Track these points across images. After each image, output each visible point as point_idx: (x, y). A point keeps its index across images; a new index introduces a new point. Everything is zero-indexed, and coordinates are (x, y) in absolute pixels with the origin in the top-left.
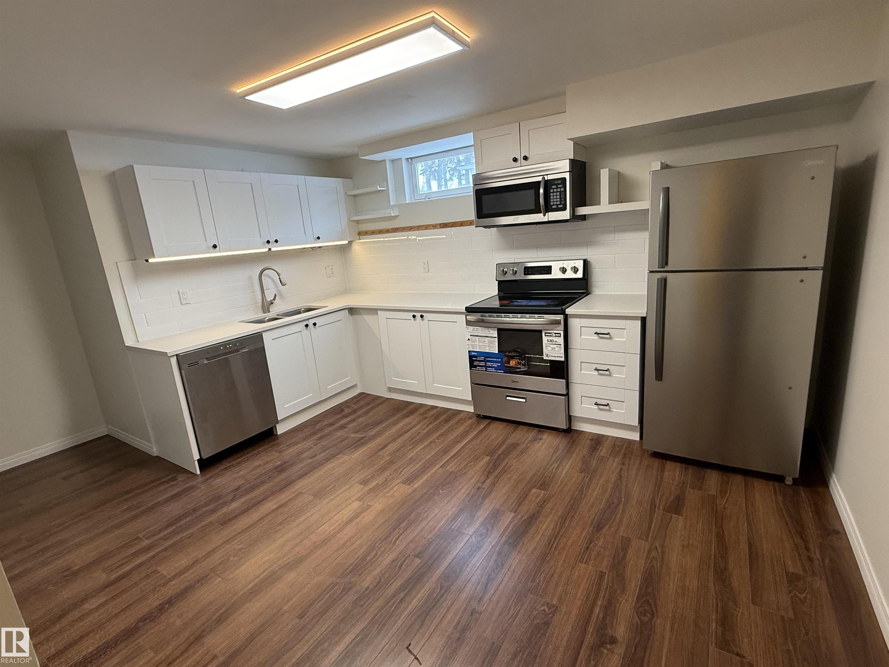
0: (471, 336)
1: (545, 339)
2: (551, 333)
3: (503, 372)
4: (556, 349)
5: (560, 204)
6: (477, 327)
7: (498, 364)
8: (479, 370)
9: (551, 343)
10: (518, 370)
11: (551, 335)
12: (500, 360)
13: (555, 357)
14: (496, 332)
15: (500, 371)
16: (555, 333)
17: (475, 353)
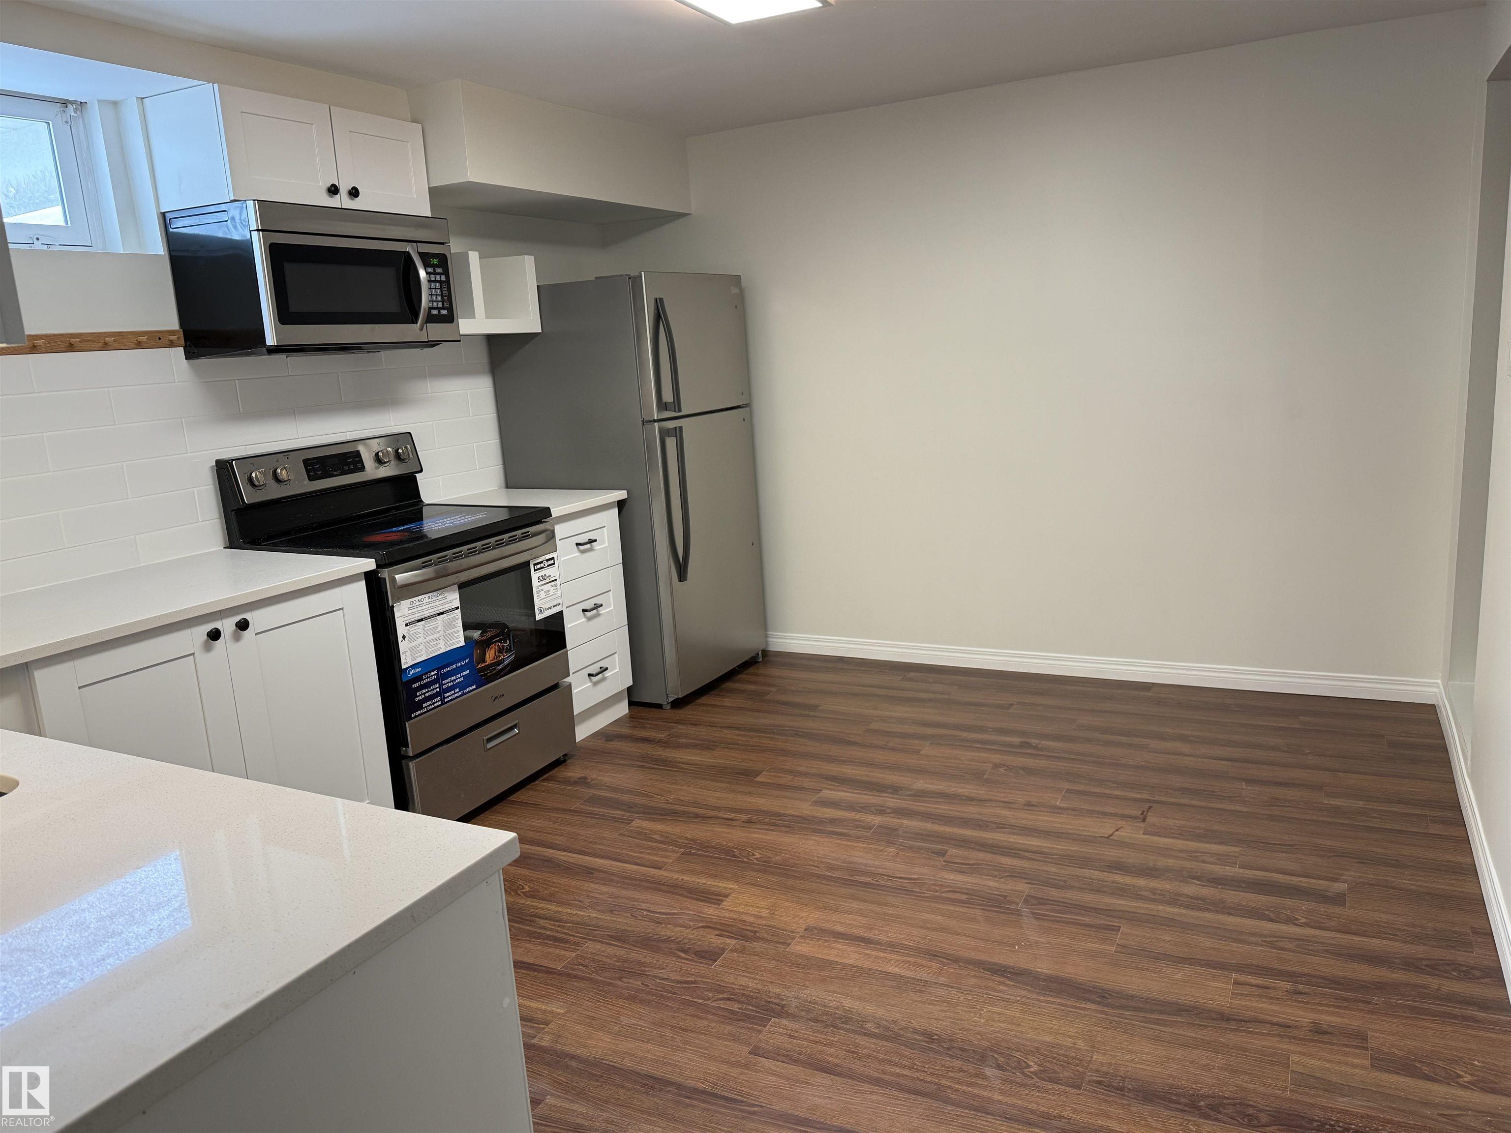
0: (407, 625)
1: (535, 576)
2: (541, 562)
3: (474, 687)
4: (551, 593)
5: (443, 308)
6: (420, 597)
7: (465, 673)
8: (428, 711)
9: (544, 582)
10: (500, 667)
11: (542, 565)
12: (467, 661)
13: (551, 608)
14: (456, 595)
15: (469, 689)
16: (547, 560)
17: (417, 670)
